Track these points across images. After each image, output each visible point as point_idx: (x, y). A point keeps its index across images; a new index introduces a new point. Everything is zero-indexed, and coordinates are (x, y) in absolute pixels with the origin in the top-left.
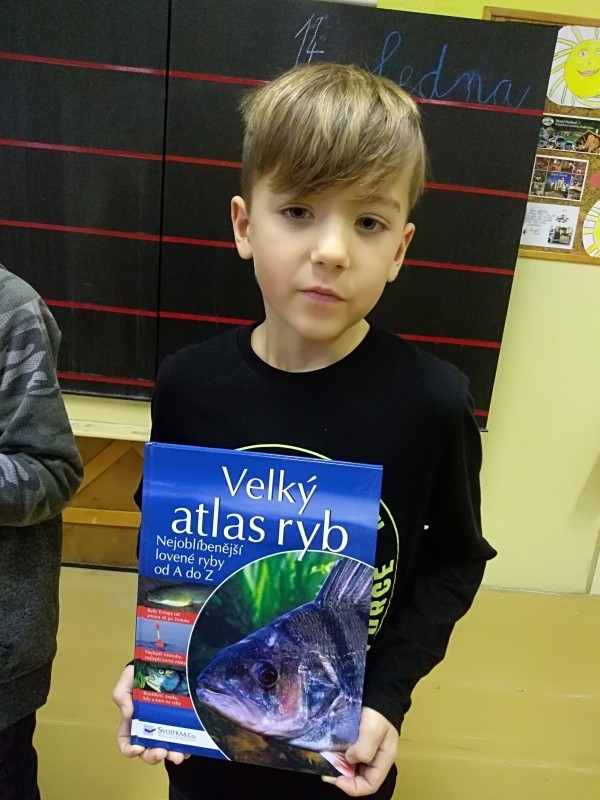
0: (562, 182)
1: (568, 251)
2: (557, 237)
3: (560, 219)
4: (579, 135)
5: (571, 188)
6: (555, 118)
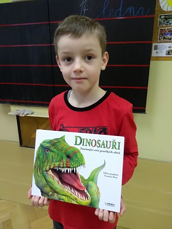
0: (169, 35)
2: (169, 53)
3: (169, 47)
6: (165, 16)
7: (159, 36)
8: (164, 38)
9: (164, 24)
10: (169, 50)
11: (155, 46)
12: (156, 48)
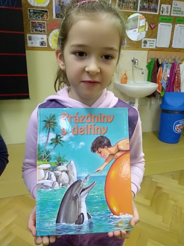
0: (39, 28)
1: (46, 48)
2: (42, 44)
3: (42, 39)
4: (41, 14)
5: (43, 30)
6: (33, 10)
7: (32, 28)
8: (36, 30)
9: (34, 17)
10: (42, 41)
11: (29, 37)
12: (30, 39)
